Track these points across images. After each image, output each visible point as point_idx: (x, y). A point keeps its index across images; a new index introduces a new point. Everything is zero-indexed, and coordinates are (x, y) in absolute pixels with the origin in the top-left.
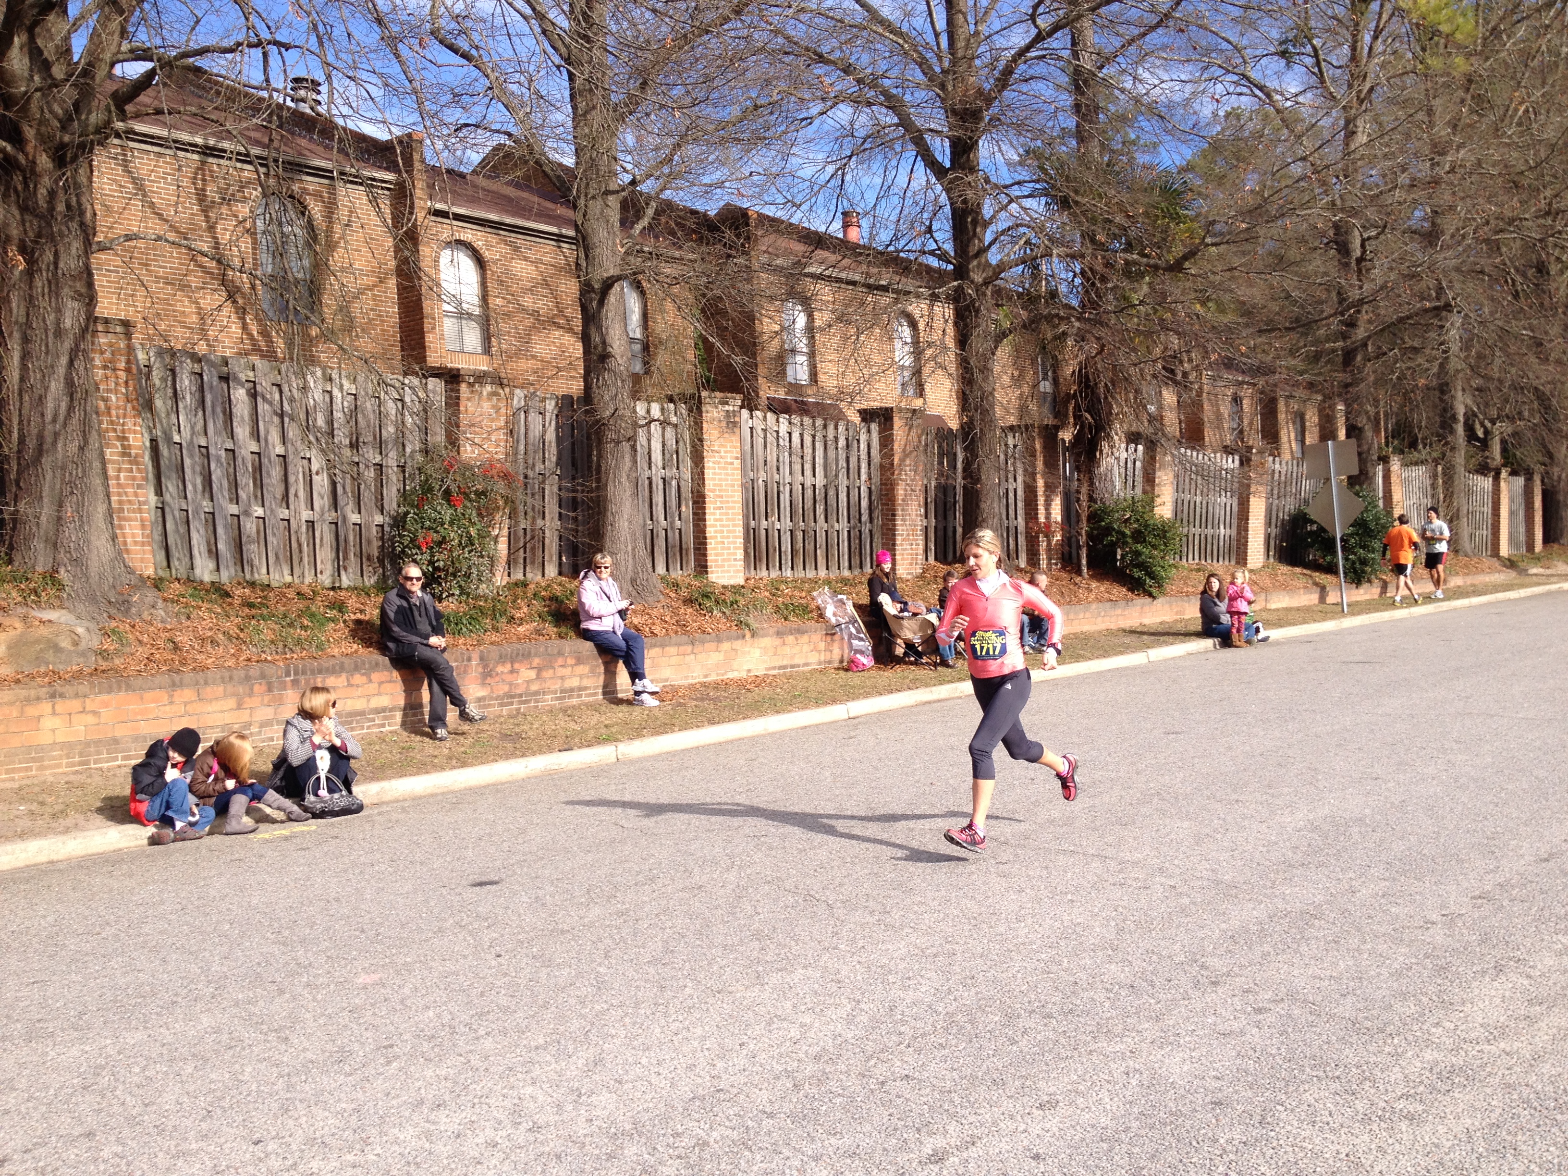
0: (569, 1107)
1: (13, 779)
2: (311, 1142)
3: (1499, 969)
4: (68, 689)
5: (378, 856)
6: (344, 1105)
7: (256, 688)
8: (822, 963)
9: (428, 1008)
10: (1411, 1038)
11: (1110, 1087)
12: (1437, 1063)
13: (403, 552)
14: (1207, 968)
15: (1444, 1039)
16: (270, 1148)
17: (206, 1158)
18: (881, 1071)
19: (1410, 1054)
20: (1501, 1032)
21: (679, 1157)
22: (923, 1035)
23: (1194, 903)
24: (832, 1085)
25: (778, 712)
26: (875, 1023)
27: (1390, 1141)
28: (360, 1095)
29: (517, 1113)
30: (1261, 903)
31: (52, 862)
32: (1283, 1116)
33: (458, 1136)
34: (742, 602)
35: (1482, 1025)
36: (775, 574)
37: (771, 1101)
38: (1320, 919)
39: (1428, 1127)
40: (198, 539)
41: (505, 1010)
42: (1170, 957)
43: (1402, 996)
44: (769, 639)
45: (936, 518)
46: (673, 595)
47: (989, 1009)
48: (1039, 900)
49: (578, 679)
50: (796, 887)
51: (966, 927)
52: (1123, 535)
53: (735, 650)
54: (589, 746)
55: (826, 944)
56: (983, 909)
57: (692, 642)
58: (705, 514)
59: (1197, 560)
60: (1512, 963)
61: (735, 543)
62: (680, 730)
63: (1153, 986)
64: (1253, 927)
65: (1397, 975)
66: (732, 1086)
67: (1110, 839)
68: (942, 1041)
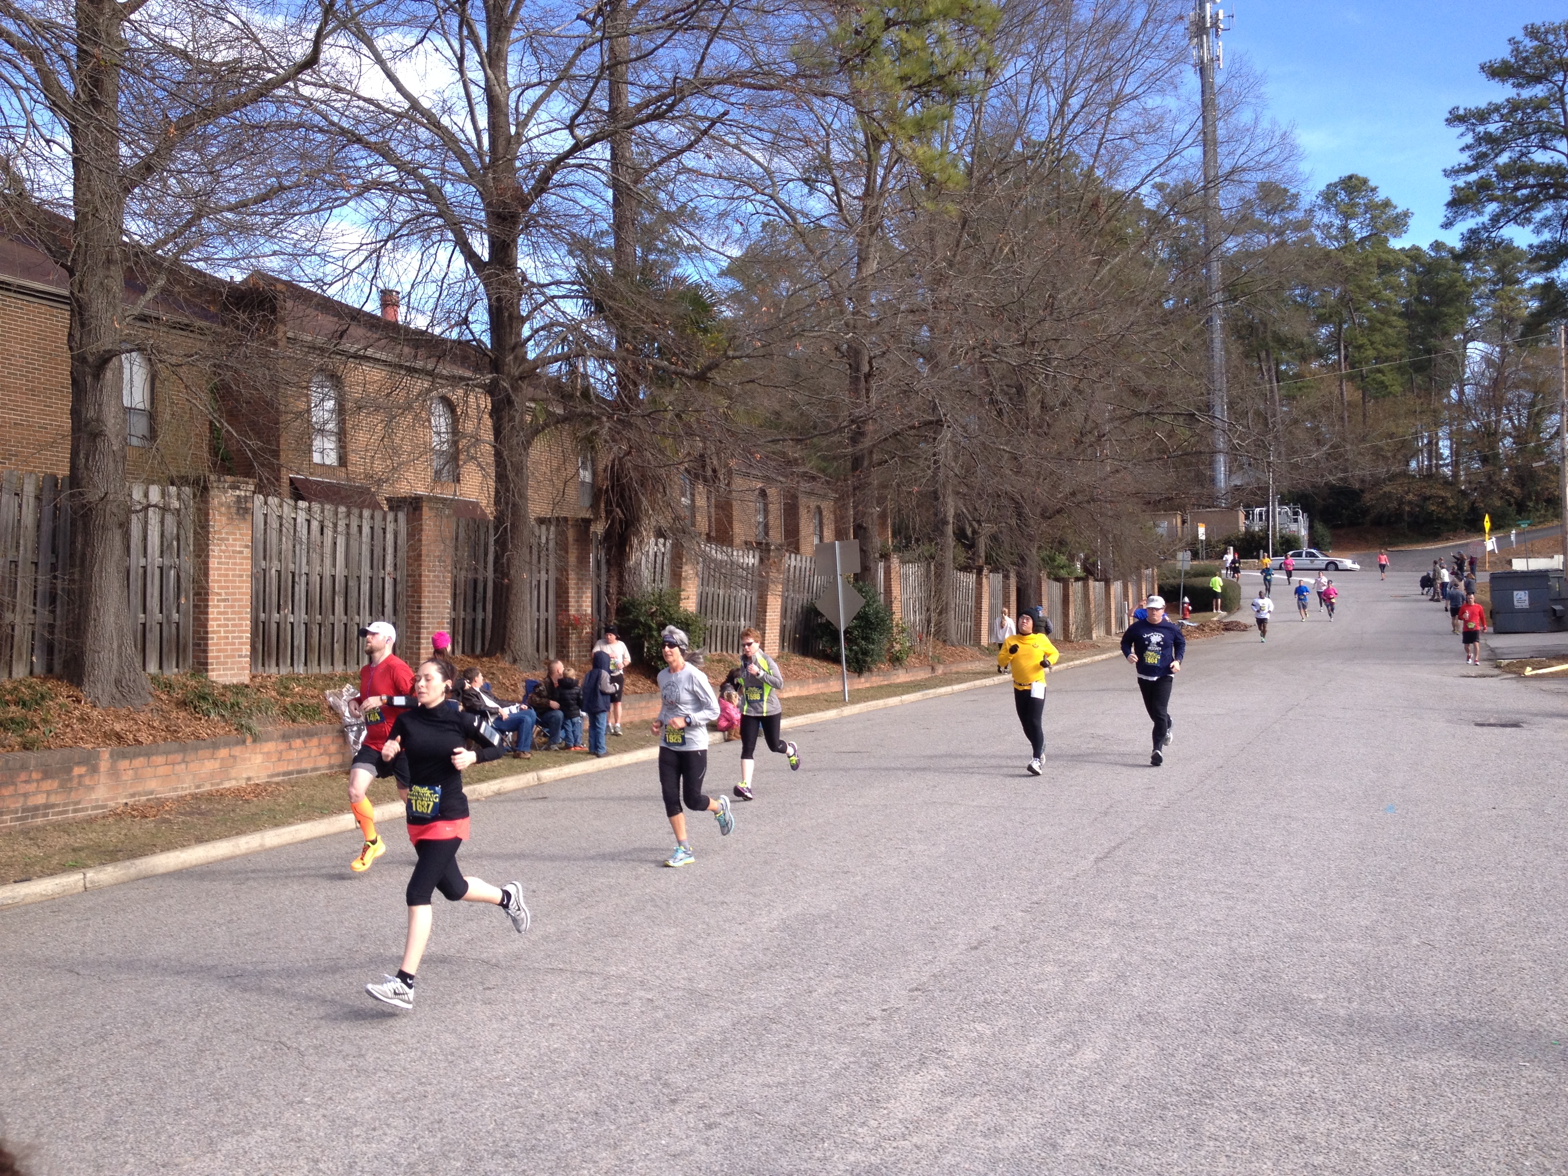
3: (922, 1062)
8: (283, 1121)
10: (839, 1140)
12: (857, 1164)
14: (669, 1086)
15: (867, 1138)
20: (915, 1126)
25: (277, 825)
30: (727, 1011)
34: (244, 703)
35: (900, 1121)
36: (285, 670)
38: (777, 1023)
42: (637, 1078)
43: (838, 1097)
44: (274, 743)
45: (465, 610)
46: (164, 697)
47: (452, 1155)
48: (520, 1027)
49: (45, 795)
50: (267, 1034)
51: (443, 1065)
52: (650, 629)
53: (234, 757)
54: (52, 875)
55: (291, 1098)
56: (463, 1043)
57: (183, 749)
58: (207, 606)
59: (719, 651)
60: (934, 1055)
61: (241, 637)
62: (162, 851)
63: (615, 1111)
64: (717, 1038)
65: (836, 1075)
67: (599, 953)
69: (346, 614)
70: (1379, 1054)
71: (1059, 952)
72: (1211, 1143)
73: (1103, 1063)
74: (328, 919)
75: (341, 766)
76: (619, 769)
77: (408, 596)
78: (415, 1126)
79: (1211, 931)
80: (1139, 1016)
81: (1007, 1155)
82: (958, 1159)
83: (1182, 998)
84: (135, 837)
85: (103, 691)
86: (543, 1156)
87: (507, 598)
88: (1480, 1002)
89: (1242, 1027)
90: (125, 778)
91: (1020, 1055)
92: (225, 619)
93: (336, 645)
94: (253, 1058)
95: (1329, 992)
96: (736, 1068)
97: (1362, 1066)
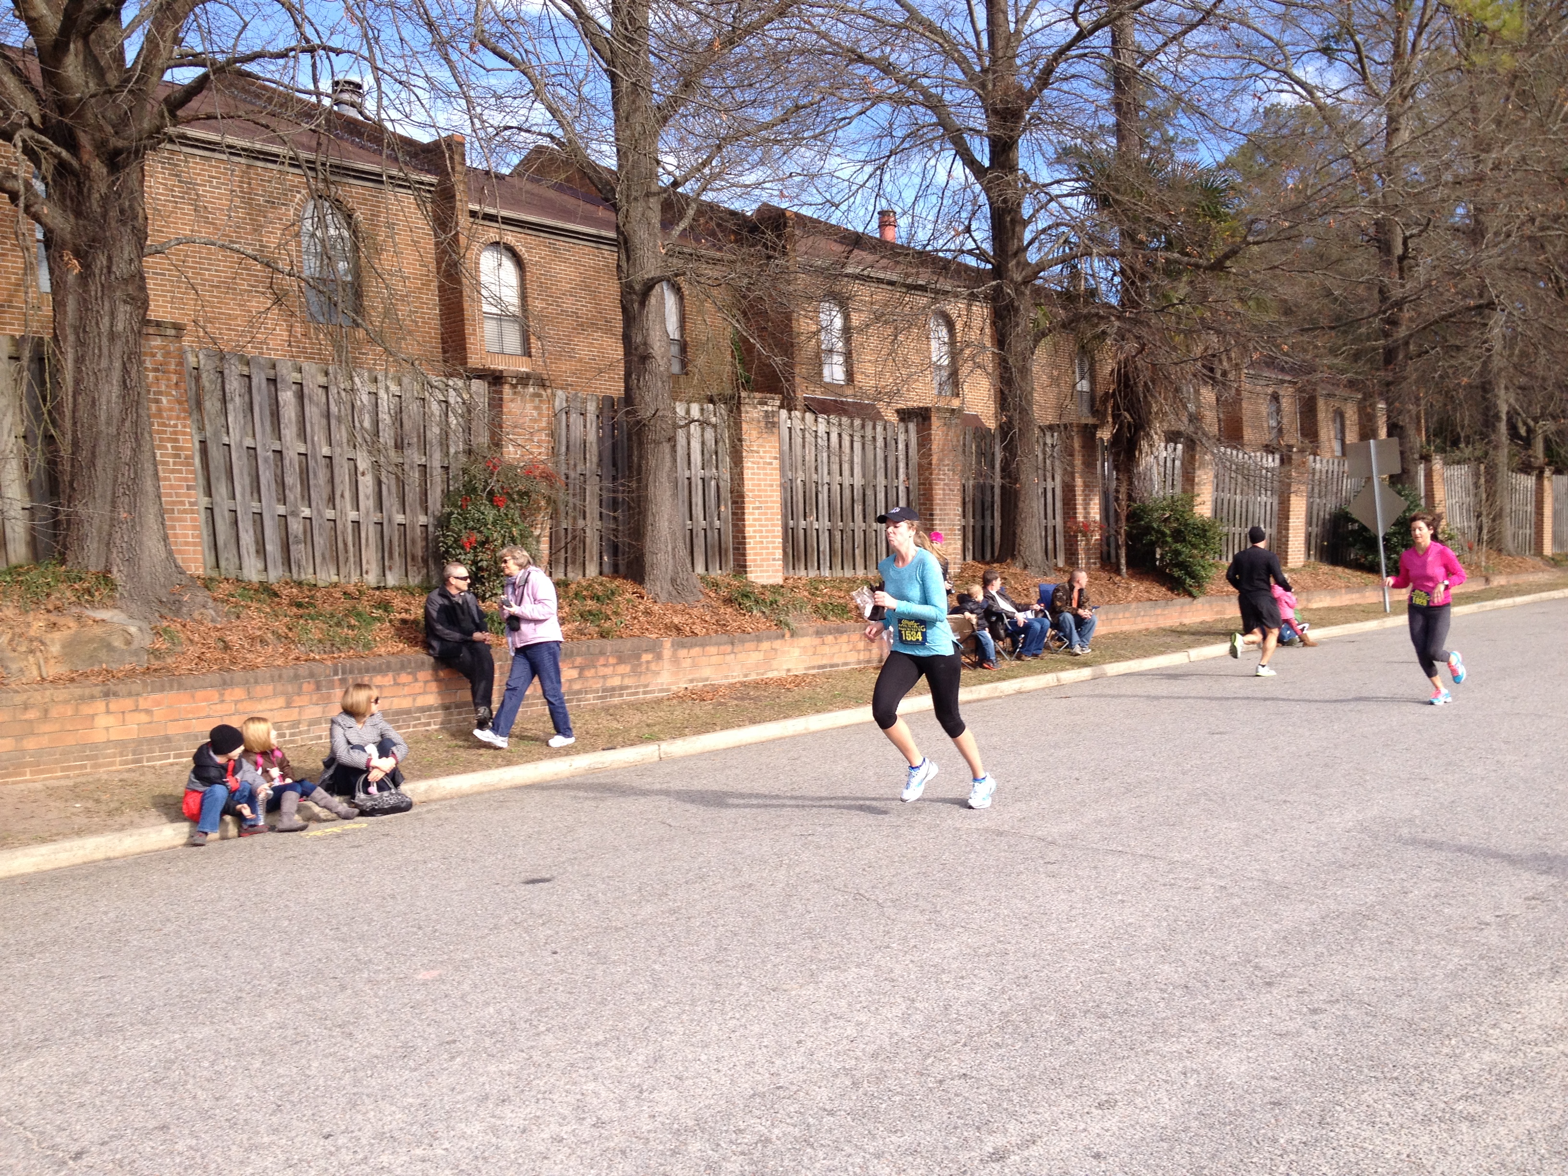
0: (632, 1103)
1: (68, 777)
2: (380, 1136)
4: (121, 688)
5: (430, 854)
6: (411, 1100)
7: (305, 686)
9: (487, 1004)
10: (1468, 1039)
11: (1168, 1087)
12: (1496, 1065)
13: (447, 552)
14: (1261, 969)
15: (1501, 1040)
16: (340, 1142)
17: (278, 1152)
18: (938, 1070)
19: (1468, 1055)
20: (1559, 1034)
21: (743, 1153)
22: (979, 1034)
23: (1246, 904)
24: (891, 1083)
25: (818, 712)
26: (930, 1023)
27: (1451, 1142)
28: (425, 1090)
29: (580, 1108)
30: (1312, 903)
31: (108, 859)
32: (1342, 1116)
33: (524, 1131)
34: (781, 602)
35: (1540, 1027)
36: (813, 573)
37: (830, 1099)
38: (1373, 920)
39: (1489, 1129)
40: (247, 538)
41: (564, 1006)
42: (1224, 958)
43: (1460, 997)
44: (808, 638)
45: (974, 518)
46: (712, 595)
47: (1043, 1009)
48: (1089, 900)
49: (620, 678)
50: (845, 886)
51: (1017, 927)
52: (1163, 535)
53: (775, 650)
54: (632, 745)
55: (878, 943)
56: (1034, 909)
57: (732, 642)
58: (744, 513)
61: (774, 542)
62: (722, 729)
63: (1207, 987)
64: (1306, 928)
65: (1453, 976)
66: (792, 1083)
67: (1159, 840)
68: (999, 1040)
69: (865, 521)
78: (1001, 979)
84: (697, 717)
85: (662, 588)
86: (1137, 1020)
87: (1016, 505)
90: (684, 665)
92: (760, 525)
93: (857, 551)
94: (837, 905)
96: (1333, 958)
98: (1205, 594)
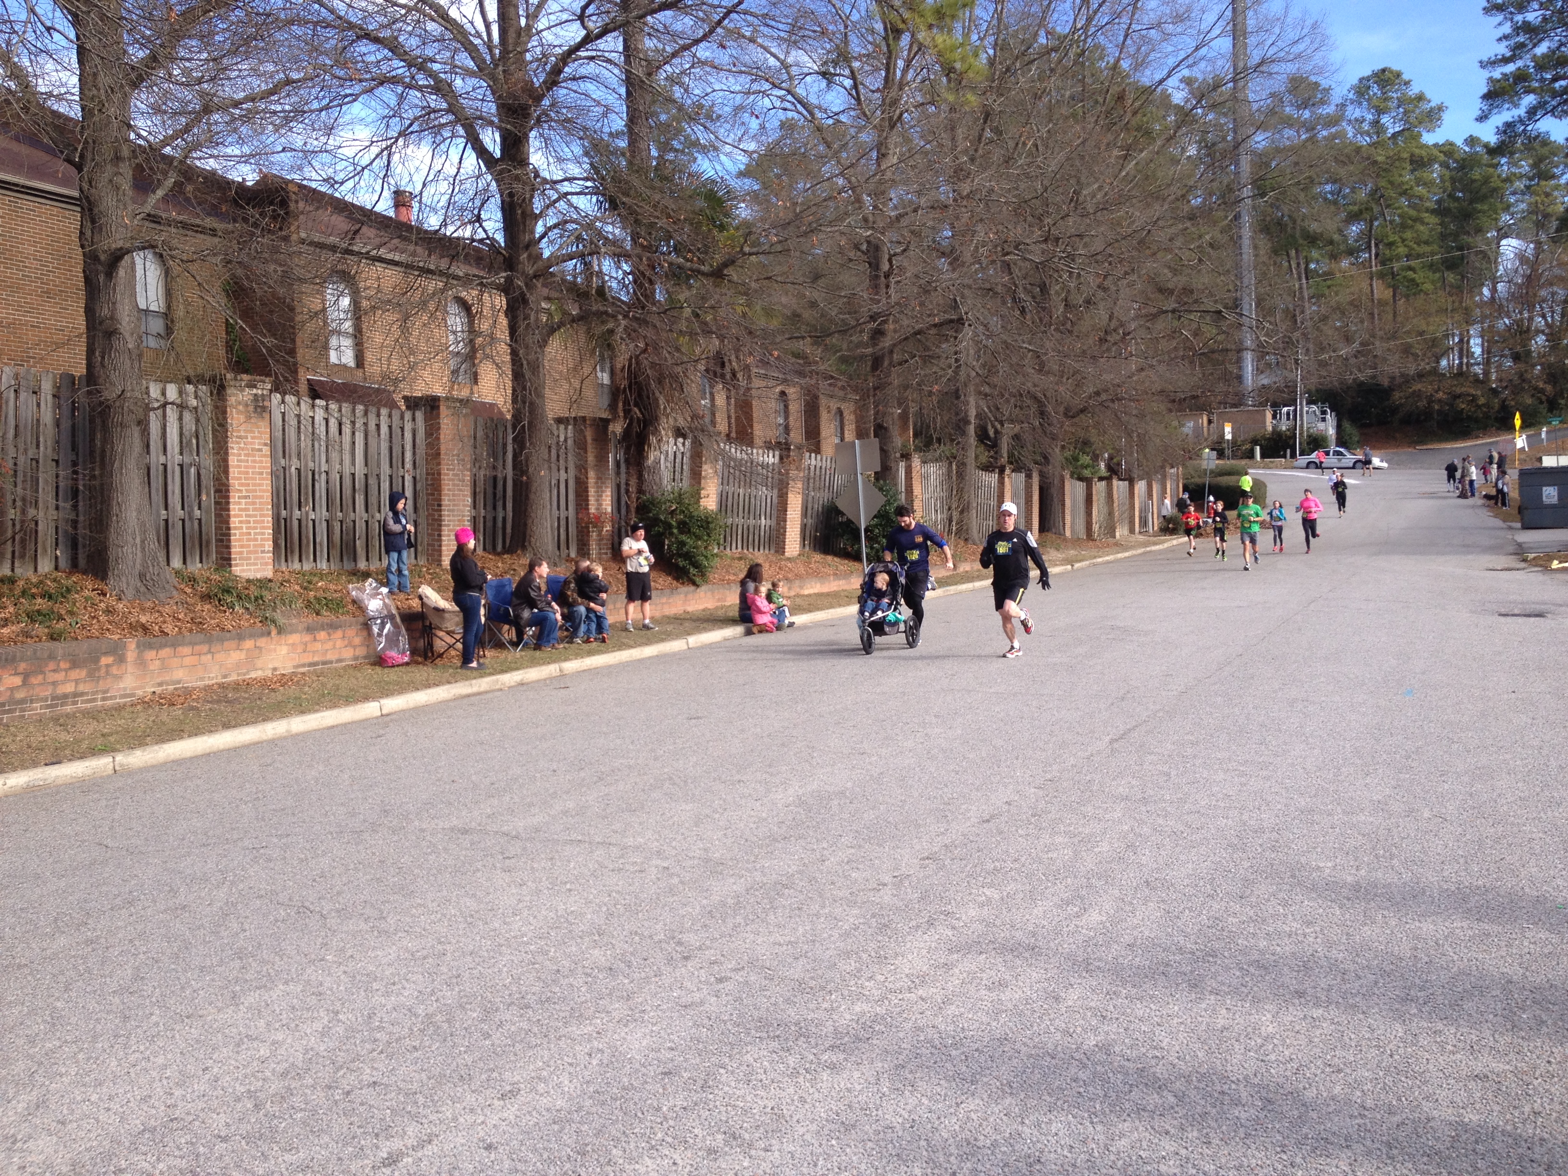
3: (931, 923)
8: (305, 977)
10: (846, 993)
11: (572, 1070)
12: (864, 1013)
14: (682, 944)
15: (874, 991)
18: (348, 1080)
19: (843, 1008)
20: (923, 979)
22: (398, 1040)
23: (682, 882)
24: (297, 1101)
25: (303, 712)
26: (351, 1030)
30: (741, 878)
32: (724, 1079)
34: (268, 597)
35: (907, 975)
36: (308, 566)
37: (228, 1125)
38: (790, 888)
42: (651, 937)
43: (848, 954)
44: (298, 635)
45: (485, 508)
46: (189, 591)
47: (468, 1007)
48: (538, 892)
49: (73, 684)
50: (290, 899)
51: (461, 926)
52: (670, 526)
53: (260, 648)
54: (82, 758)
55: (313, 956)
56: (482, 906)
57: (209, 641)
58: (228, 503)
59: (740, 550)
60: (942, 917)
61: (263, 534)
62: (189, 736)
63: (629, 966)
64: (730, 901)
65: (847, 935)
66: (188, 1114)
67: (617, 826)
68: (417, 1043)
69: (367, 511)
70: (1384, 917)
71: (1069, 825)
72: (1212, 997)
73: (1108, 925)
74: (352, 796)
75: (365, 657)
76: (641, 661)
77: (428, 494)
78: (433, 980)
79: (1223, 805)
80: (1147, 882)
81: (1010, 1006)
82: (962, 1010)
83: (1190, 866)
84: (163, 723)
85: (128, 584)
86: (557, 1007)
87: (527, 497)
88: (1488, 870)
89: (1248, 892)
90: (151, 668)
91: (1027, 917)
92: (247, 516)
93: (358, 542)
94: (277, 921)
95: (1338, 861)
96: (748, 928)
97: (1366, 928)
98: (706, 582)
